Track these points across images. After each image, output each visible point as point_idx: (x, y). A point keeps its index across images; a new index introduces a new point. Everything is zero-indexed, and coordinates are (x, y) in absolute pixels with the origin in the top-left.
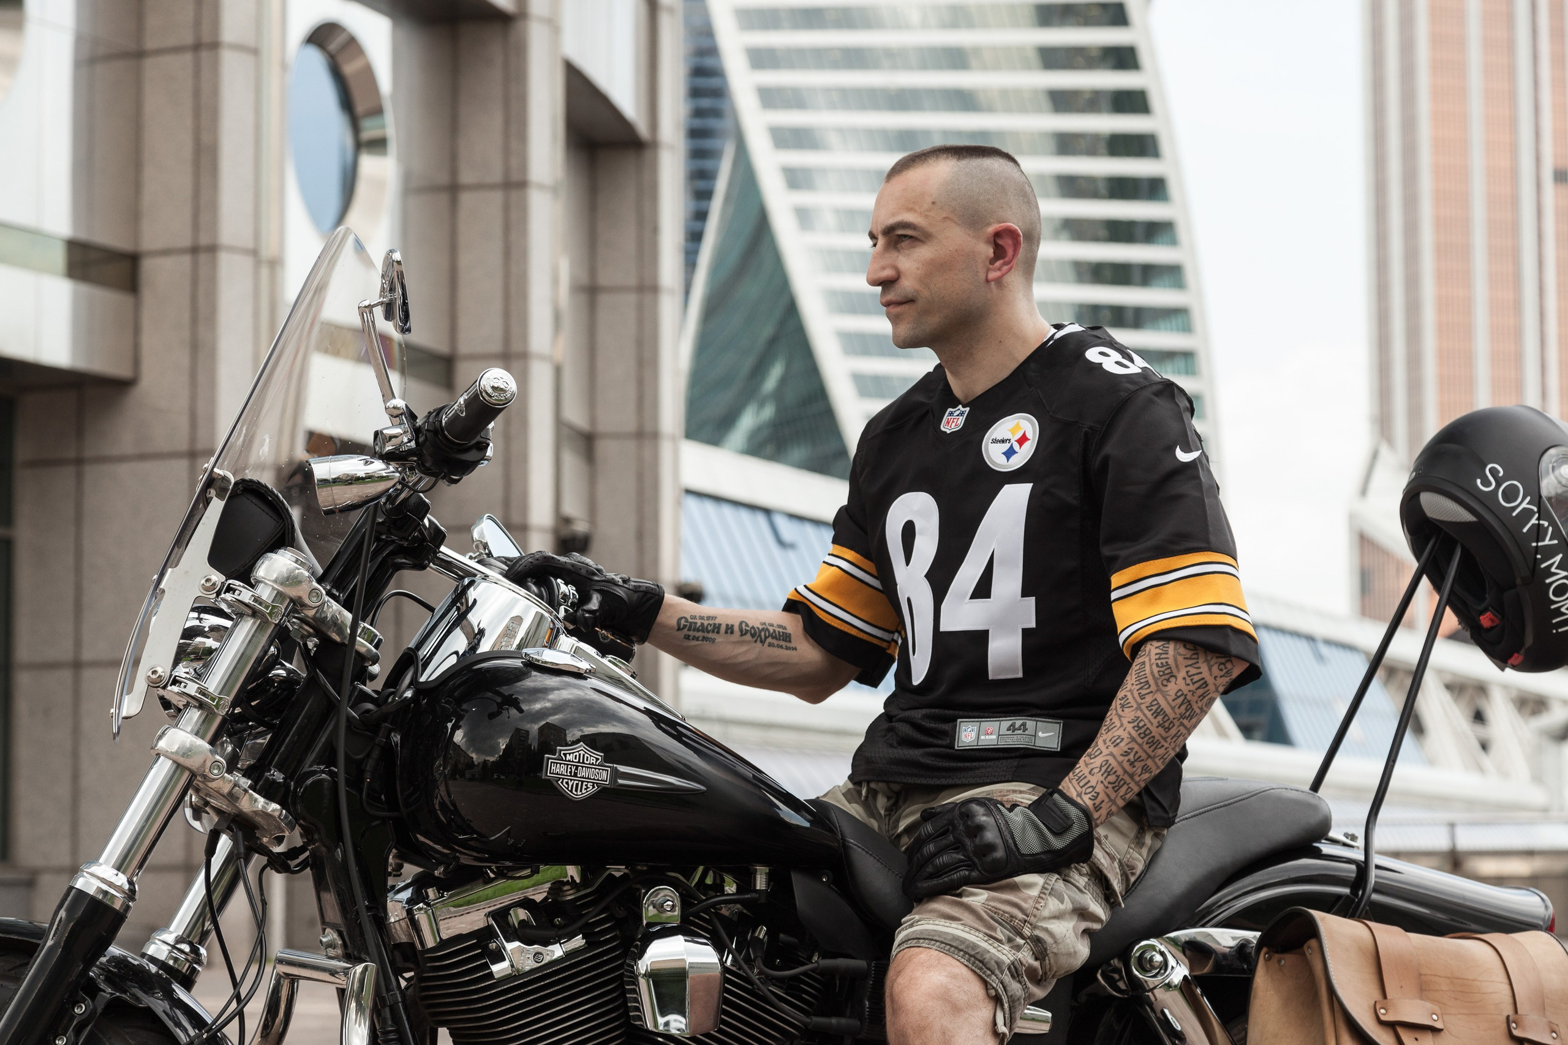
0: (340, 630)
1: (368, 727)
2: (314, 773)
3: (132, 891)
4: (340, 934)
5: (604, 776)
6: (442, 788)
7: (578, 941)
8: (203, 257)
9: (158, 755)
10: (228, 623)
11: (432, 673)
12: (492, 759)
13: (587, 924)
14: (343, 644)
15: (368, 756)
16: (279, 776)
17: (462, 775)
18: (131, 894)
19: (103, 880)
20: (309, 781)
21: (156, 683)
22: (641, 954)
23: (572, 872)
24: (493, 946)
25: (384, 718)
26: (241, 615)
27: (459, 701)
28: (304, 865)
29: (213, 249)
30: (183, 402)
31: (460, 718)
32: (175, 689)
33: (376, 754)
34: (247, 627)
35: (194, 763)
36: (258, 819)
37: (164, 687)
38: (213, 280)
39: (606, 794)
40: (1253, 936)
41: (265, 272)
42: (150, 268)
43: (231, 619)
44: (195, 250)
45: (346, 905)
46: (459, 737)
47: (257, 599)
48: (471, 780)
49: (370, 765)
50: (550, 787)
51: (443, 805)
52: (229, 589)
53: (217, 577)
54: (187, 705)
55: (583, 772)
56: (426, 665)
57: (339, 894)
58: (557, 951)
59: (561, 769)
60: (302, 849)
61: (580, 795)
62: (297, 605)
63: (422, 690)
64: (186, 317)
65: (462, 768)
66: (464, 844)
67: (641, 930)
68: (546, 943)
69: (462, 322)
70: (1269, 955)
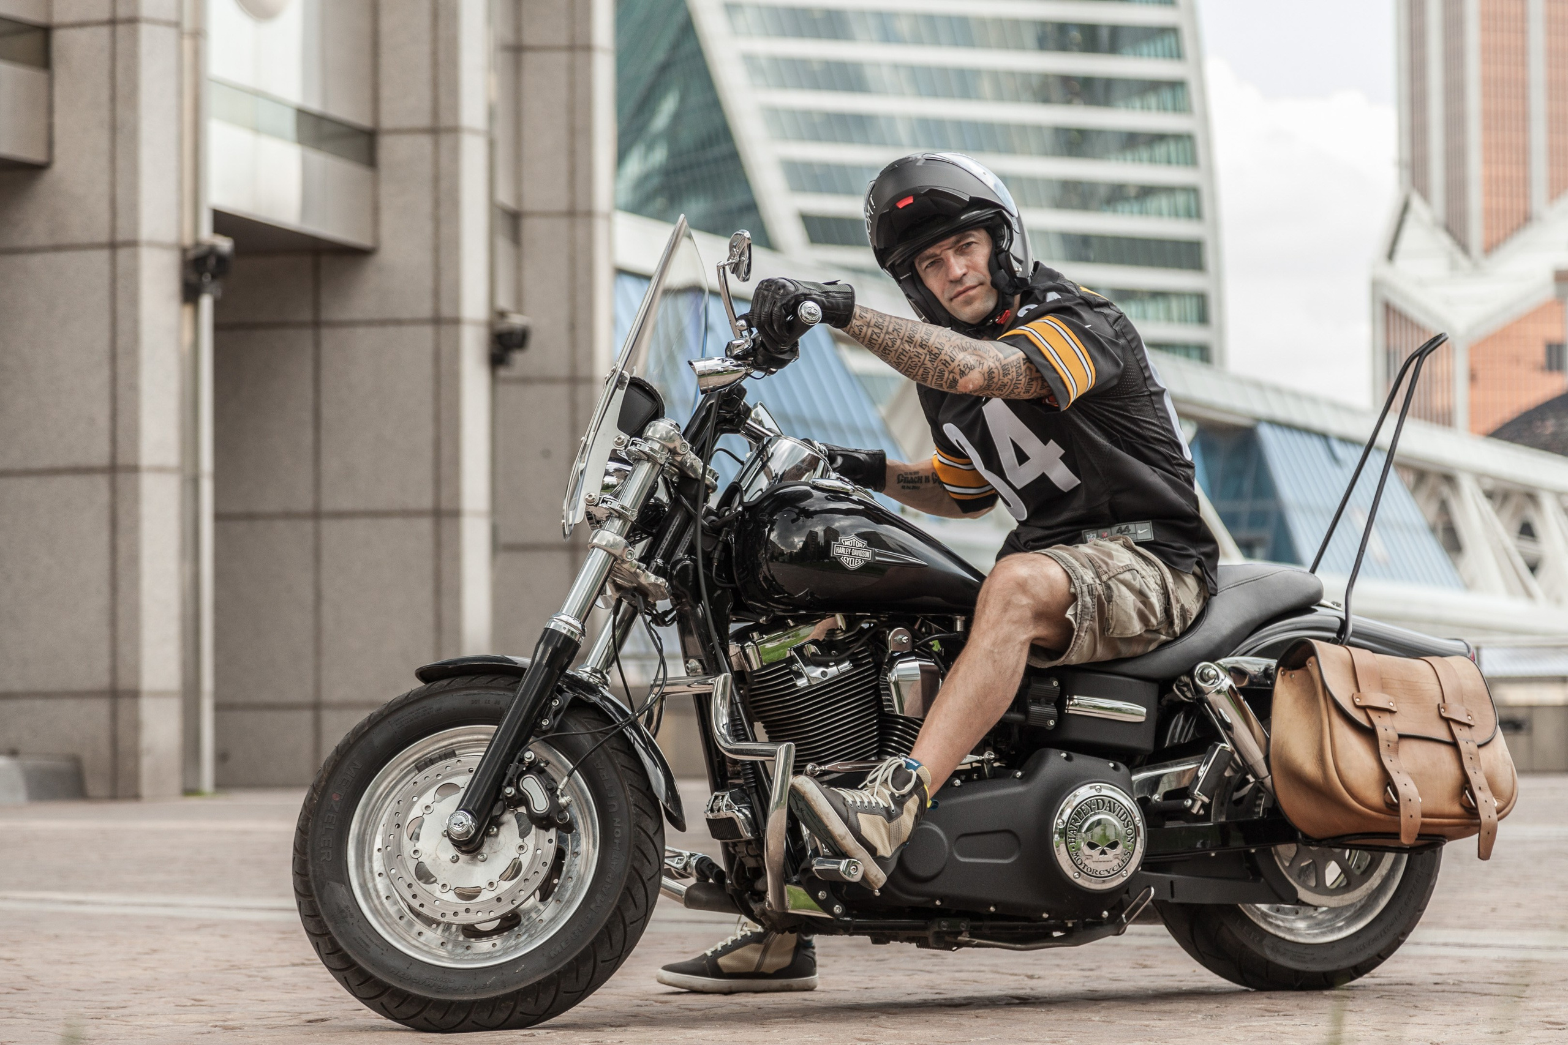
0: (695, 471)
1: (713, 531)
2: (681, 560)
3: (583, 630)
4: (700, 661)
5: (868, 555)
6: (765, 568)
7: (846, 666)
8: (121, 29)
9: (593, 547)
10: (629, 468)
11: (751, 497)
12: (795, 551)
13: (853, 654)
14: (696, 480)
15: (715, 549)
16: (660, 562)
17: (777, 560)
18: (583, 633)
19: (567, 623)
20: (678, 567)
21: (590, 503)
22: (890, 669)
23: (839, 620)
24: (794, 668)
25: (724, 525)
26: (638, 460)
27: (772, 514)
28: (673, 620)
29: (133, 21)
31: (773, 523)
32: (604, 505)
33: (720, 547)
34: (644, 468)
35: (617, 552)
36: (651, 588)
37: (597, 505)
38: (134, 55)
39: (868, 568)
40: (1273, 663)
41: (187, 44)
42: (60, 38)
43: (631, 465)
44: (113, 22)
45: (705, 640)
46: (773, 536)
47: (652, 449)
48: (784, 562)
49: (716, 555)
50: (837, 565)
51: (765, 578)
52: (633, 444)
53: (624, 437)
54: (608, 518)
55: (855, 553)
56: (747, 490)
57: (700, 636)
58: (833, 671)
59: (842, 550)
60: (671, 611)
61: (853, 566)
62: (673, 452)
63: (748, 508)
64: (104, 95)
65: (777, 556)
66: (777, 601)
67: (888, 656)
68: (827, 666)
69: (386, 92)
70: (1283, 675)
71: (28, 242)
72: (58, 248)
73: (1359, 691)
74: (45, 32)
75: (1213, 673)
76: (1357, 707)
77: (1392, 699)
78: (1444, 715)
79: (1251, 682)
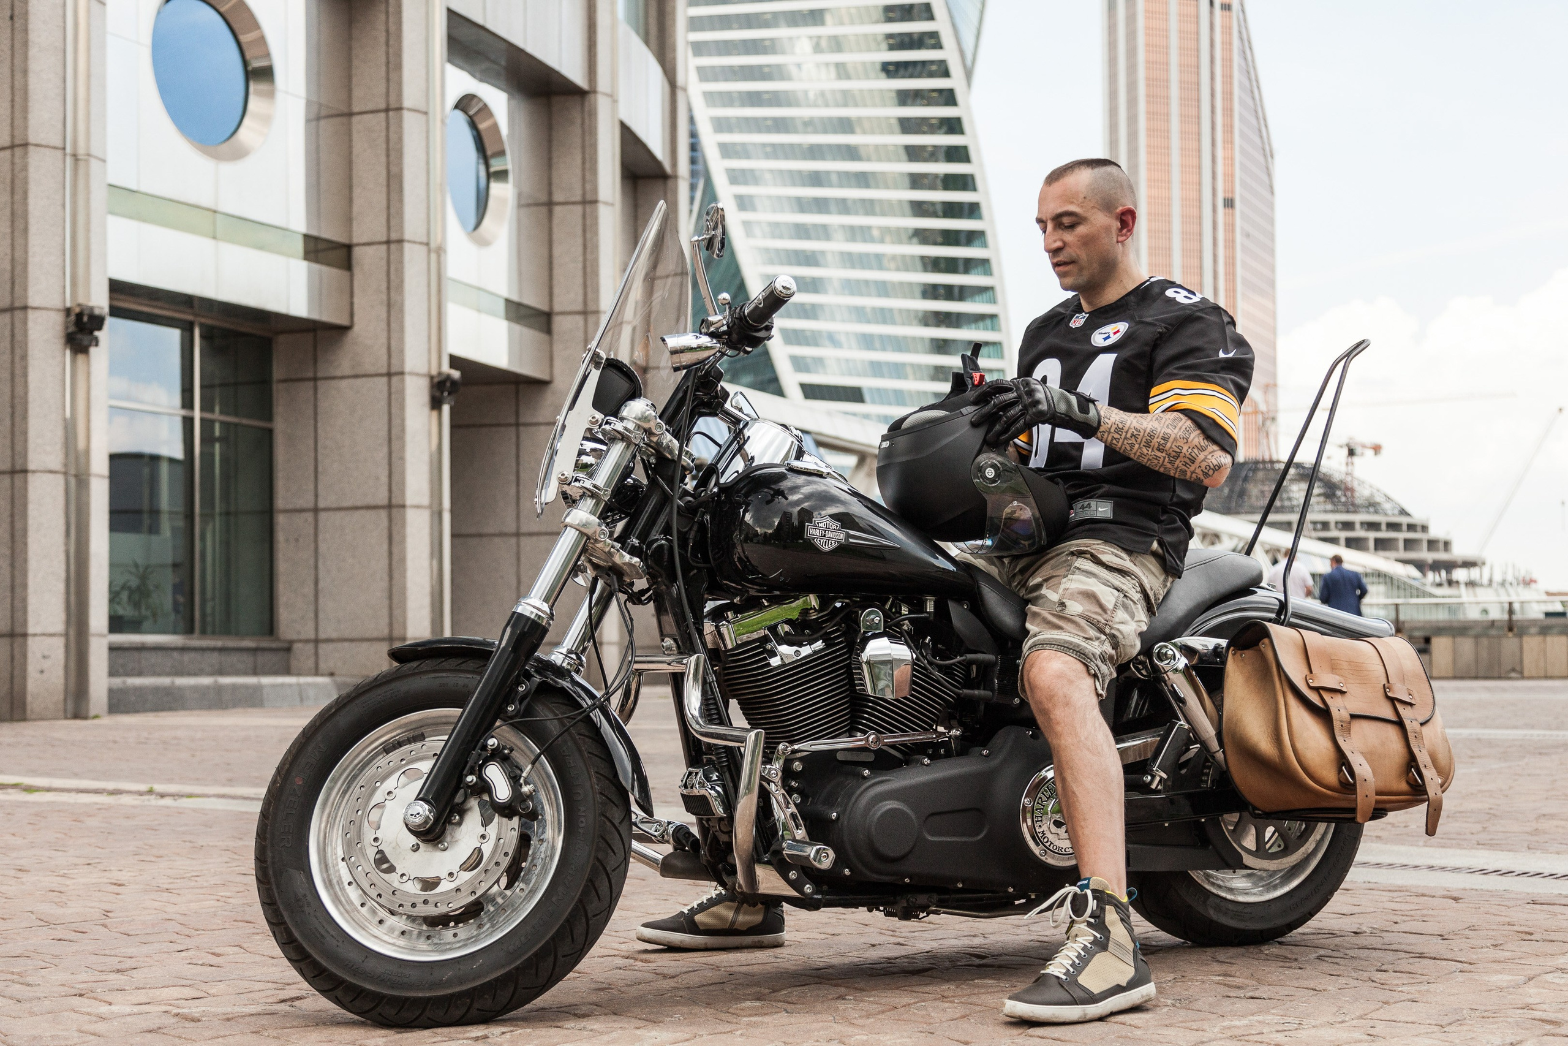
0: (671, 452)
1: (689, 511)
2: (657, 540)
3: (552, 614)
4: (675, 640)
5: (841, 537)
6: (739, 549)
7: (819, 645)
8: (393, 247)
9: (566, 526)
10: (604, 448)
11: (727, 478)
12: (770, 531)
13: (826, 633)
14: (673, 461)
15: (690, 529)
16: (636, 542)
17: (752, 541)
18: (551, 617)
19: (534, 607)
20: (655, 545)
21: (563, 481)
22: (863, 650)
23: (813, 600)
24: (768, 647)
25: (700, 505)
26: (613, 440)
27: (747, 495)
28: (649, 599)
29: (400, 241)
30: (383, 340)
31: (748, 505)
32: (577, 484)
33: (695, 528)
34: (617, 449)
35: (589, 532)
36: (625, 567)
37: (569, 484)
38: (401, 262)
39: (843, 549)
40: (1224, 643)
41: (433, 256)
42: (357, 252)
43: (606, 444)
44: (388, 242)
45: (680, 620)
46: (748, 517)
47: (626, 429)
48: (758, 543)
49: (692, 535)
50: (810, 546)
51: (740, 559)
52: (607, 423)
53: (599, 416)
54: (581, 497)
55: (829, 534)
56: (723, 473)
57: (675, 615)
58: (806, 651)
59: (817, 532)
60: (648, 590)
61: (827, 548)
62: (649, 432)
63: (724, 489)
64: (384, 285)
65: (751, 536)
66: (752, 582)
67: (860, 636)
68: (801, 645)
69: (556, 291)
70: (1234, 655)
71: (339, 373)
72: (356, 376)
73: (1311, 672)
74: (348, 248)
75: (1170, 652)
76: (1311, 688)
77: (1342, 680)
78: (1390, 694)
79: (1201, 660)
